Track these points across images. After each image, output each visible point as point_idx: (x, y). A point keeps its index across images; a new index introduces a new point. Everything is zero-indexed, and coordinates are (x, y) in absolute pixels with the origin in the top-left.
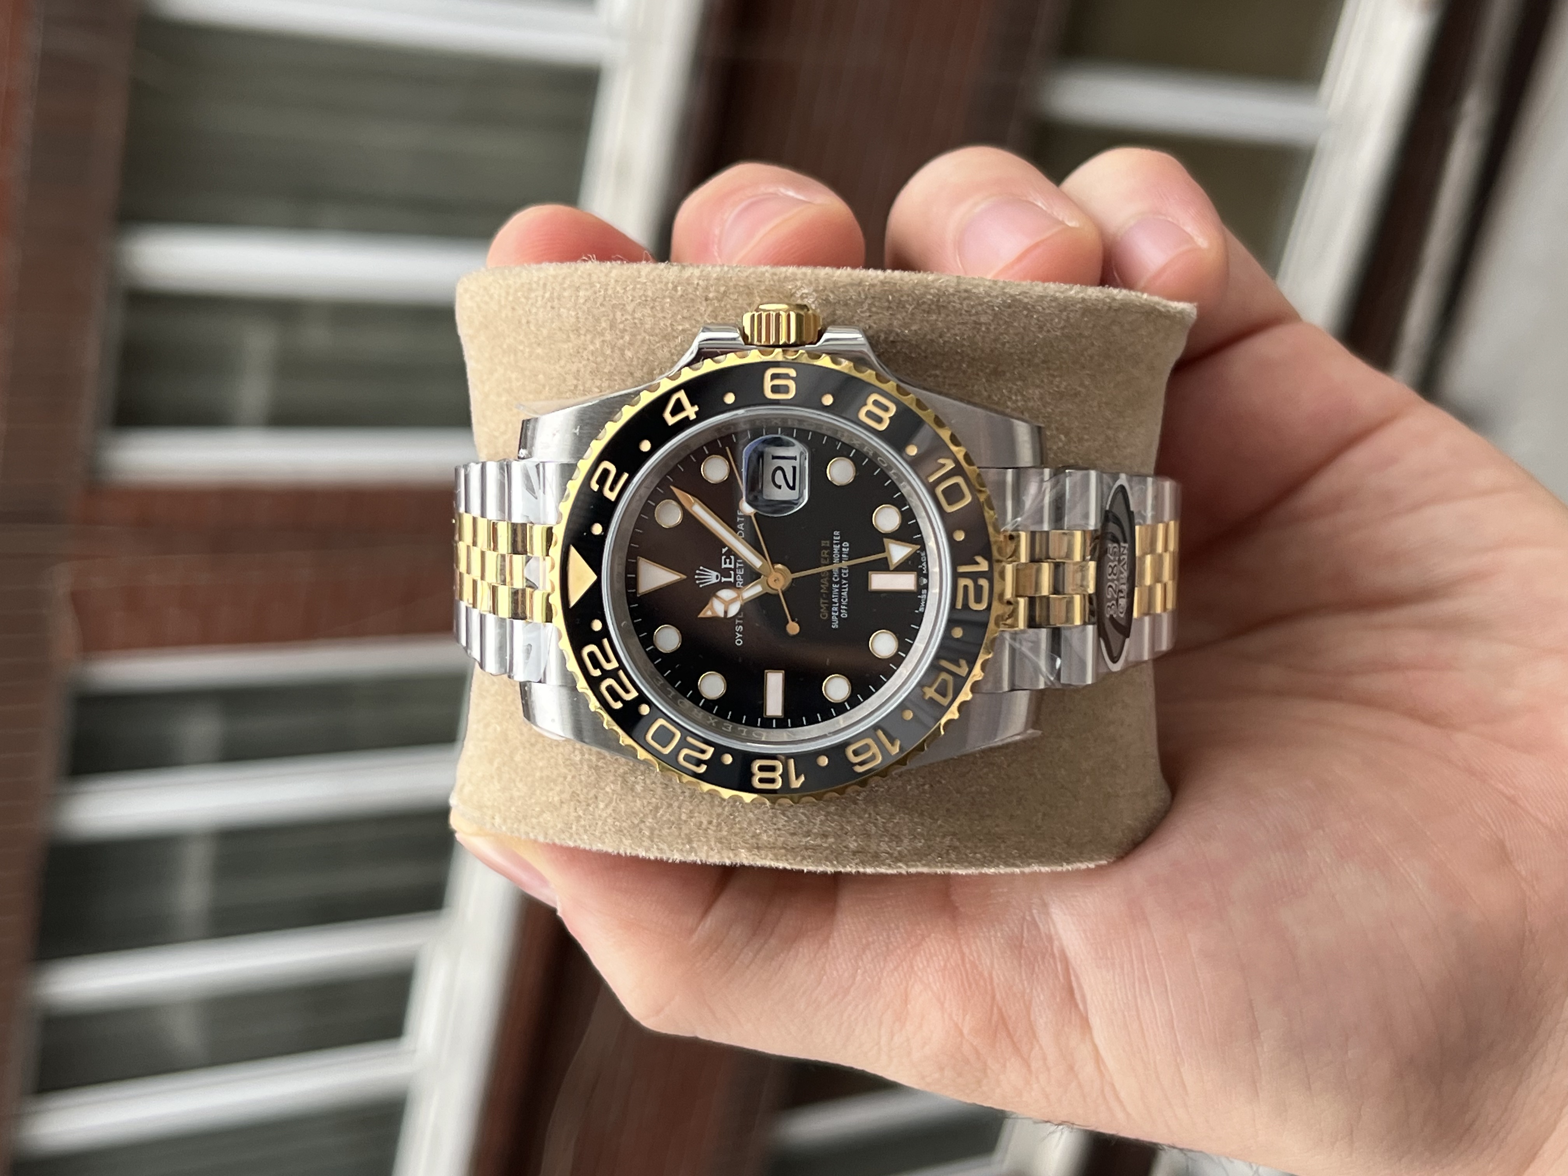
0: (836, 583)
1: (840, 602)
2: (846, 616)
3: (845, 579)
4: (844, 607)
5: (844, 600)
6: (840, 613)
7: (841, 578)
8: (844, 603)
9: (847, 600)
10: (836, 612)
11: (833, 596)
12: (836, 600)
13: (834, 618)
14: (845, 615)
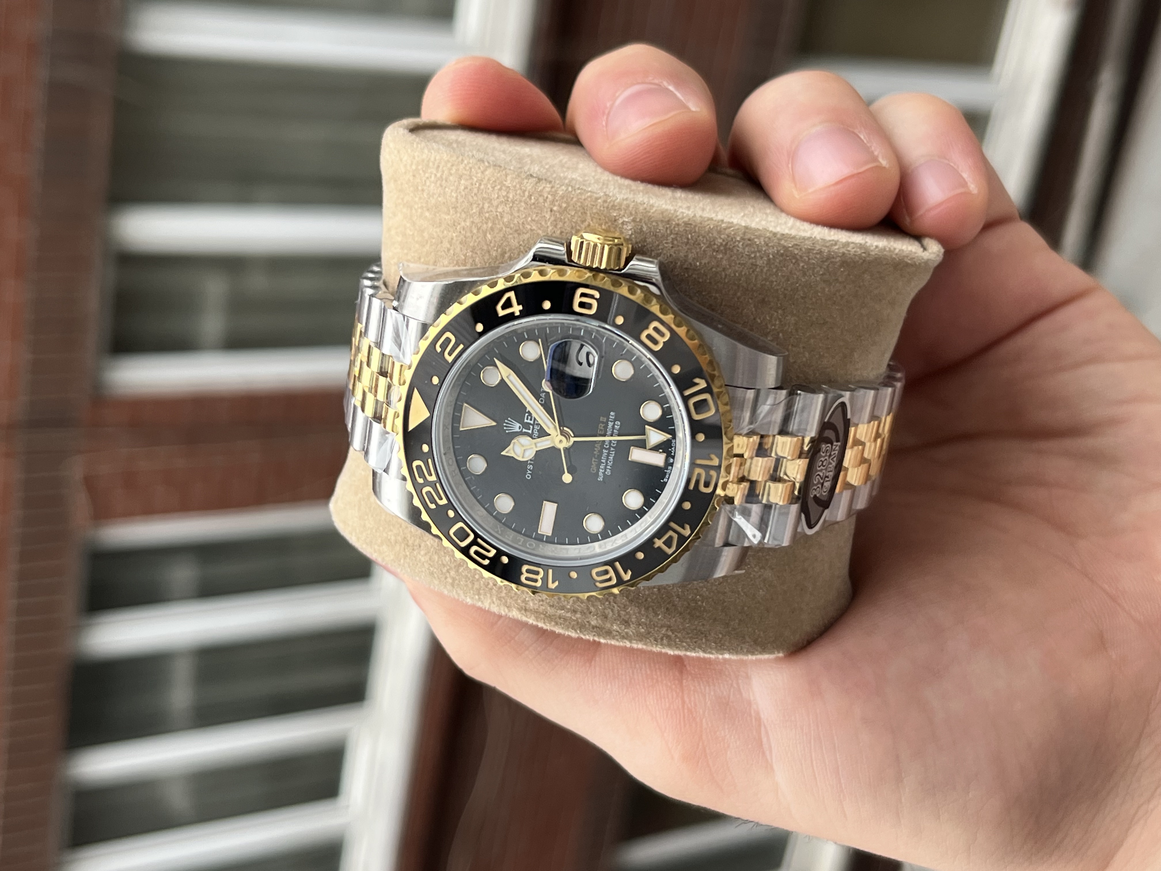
0: (606, 449)
1: (607, 463)
2: (610, 473)
3: (613, 447)
4: (609, 467)
5: (610, 462)
6: (605, 471)
7: (610, 446)
8: (610, 464)
9: (612, 463)
10: (603, 469)
11: (603, 458)
12: (604, 461)
13: (601, 474)
14: (608, 472)
